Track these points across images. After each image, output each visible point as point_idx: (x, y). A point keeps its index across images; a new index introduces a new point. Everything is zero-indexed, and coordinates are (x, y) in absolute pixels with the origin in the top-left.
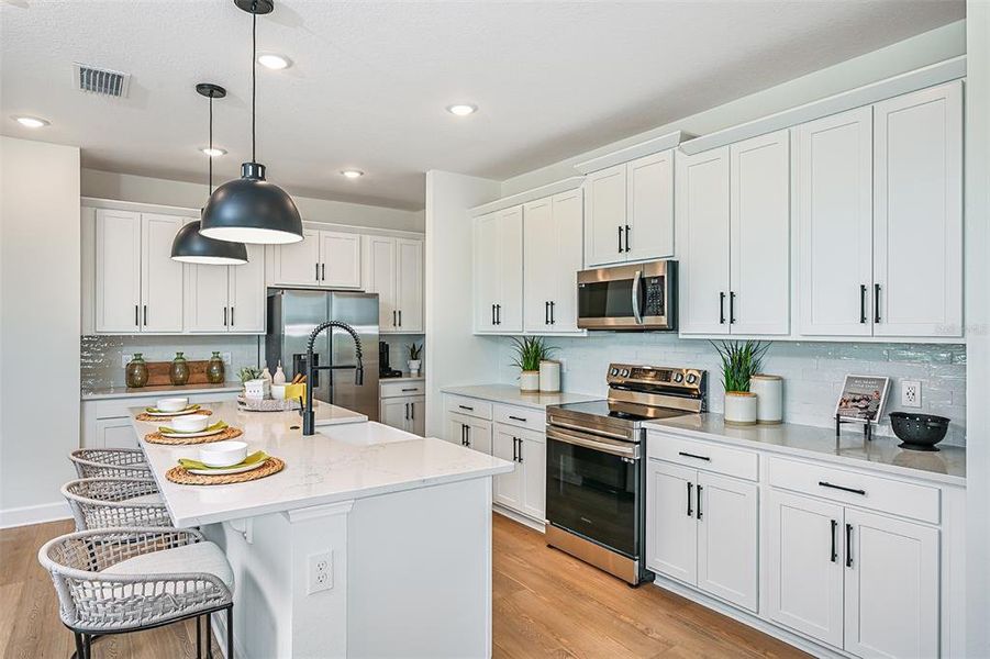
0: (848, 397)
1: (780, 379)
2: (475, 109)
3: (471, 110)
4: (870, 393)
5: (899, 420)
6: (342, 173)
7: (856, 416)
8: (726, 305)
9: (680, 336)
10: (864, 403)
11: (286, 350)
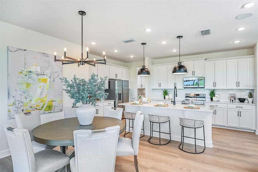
0: (231, 97)
1: (219, 95)
2: (177, 50)
5: (240, 99)
7: (233, 99)
8: (215, 84)
9: (205, 89)
10: (233, 97)
11: (117, 92)
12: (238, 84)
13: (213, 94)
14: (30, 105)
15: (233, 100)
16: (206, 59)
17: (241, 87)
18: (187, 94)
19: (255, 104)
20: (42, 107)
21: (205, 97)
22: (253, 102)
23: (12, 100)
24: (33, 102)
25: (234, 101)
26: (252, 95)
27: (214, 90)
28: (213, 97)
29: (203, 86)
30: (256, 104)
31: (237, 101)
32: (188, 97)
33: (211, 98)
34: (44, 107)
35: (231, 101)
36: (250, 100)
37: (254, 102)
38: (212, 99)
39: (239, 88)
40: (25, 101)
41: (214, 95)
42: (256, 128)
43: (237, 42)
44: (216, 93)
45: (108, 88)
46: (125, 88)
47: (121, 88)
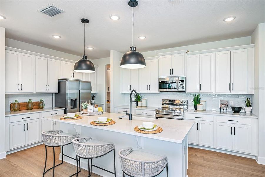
0: (221, 104)
1: (205, 101)
2: (145, 37)
3: (144, 38)
4: (225, 103)
5: (233, 108)
6: (88, 48)
7: (224, 108)
8: (199, 87)
9: (186, 93)
10: (224, 105)
11: (69, 97)
12: (231, 87)
13: (197, 100)
15: (223, 110)
16: (188, 51)
17: (235, 91)
18: (164, 100)
19: (256, 117)
21: (186, 105)
22: (251, 112)
25: (225, 111)
26: (250, 102)
27: (199, 95)
28: (198, 105)
29: (184, 90)
30: (258, 116)
31: (230, 110)
32: (166, 104)
33: (195, 106)
35: (222, 110)
36: (248, 110)
37: (253, 112)
38: (196, 108)
39: (233, 92)
41: (199, 101)
42: (258, 154)
43: (229, 20)
44: (202, 99)
45: (57, 92)
46: (85, 91)
47: (76, 91)
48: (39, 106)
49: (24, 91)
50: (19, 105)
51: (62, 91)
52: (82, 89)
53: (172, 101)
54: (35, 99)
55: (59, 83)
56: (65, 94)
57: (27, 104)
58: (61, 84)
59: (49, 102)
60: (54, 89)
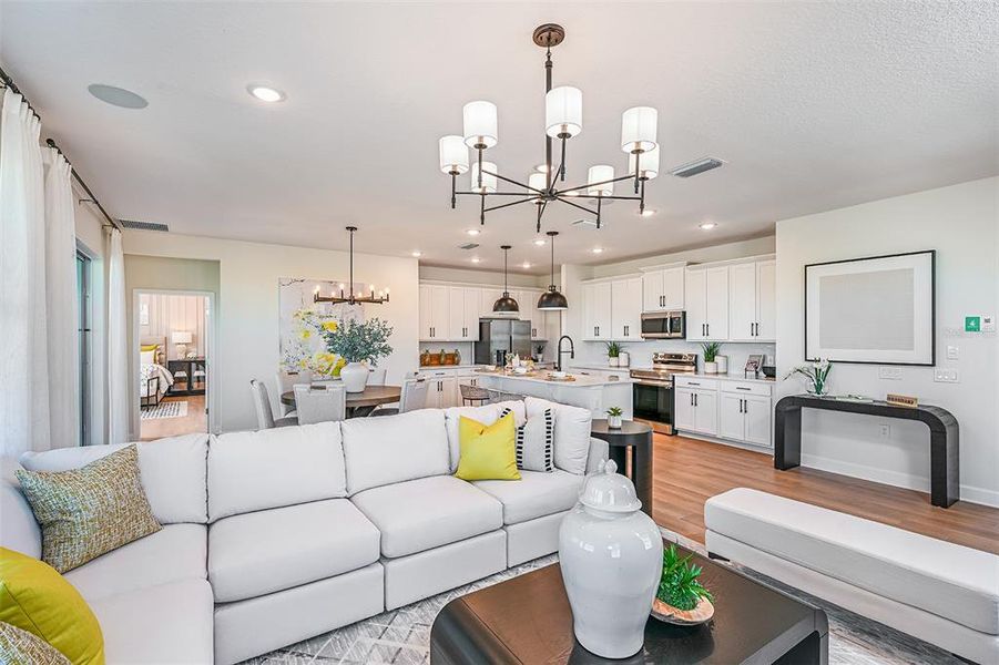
0: (749, 362)
1: (726, 357)
4: (756, 360)
5: (764, 368)
7: (752, 368)
8: (705, 329)
9: (687, 340)
10: (755, 364)
11: (494, 348)
12: (755, 329)
13: (709, 354)
14: (310, 363)
20: (329, 369)
23: (285, 356)
24: (314, 360)
29: (680, 334)
34: (333, 368)
39: (759, 339)
40: (302, 358)
43: (708, 227)
45: (478, 339)
46: (520, 338)
47: (507, 338)
48: (453, 360)
49: (438, 338)
50: (431, 356)
51: (485, 339)
52: (515, 333)
53: (680, 356)
54: (449, 350)
55: (481, 324)
56: (489, 343)
57: (439, 356)
58: (484, 325)
59: (467, 355)
60: (474, 335)
